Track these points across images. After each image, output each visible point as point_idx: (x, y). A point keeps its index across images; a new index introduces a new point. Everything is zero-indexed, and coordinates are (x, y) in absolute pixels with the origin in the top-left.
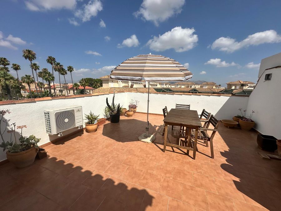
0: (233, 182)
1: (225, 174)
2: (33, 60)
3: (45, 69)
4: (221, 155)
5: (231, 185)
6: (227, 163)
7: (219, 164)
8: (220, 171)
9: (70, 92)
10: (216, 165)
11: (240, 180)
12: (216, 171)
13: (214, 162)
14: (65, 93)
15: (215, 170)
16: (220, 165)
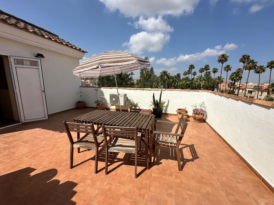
0: (35, 168)
1: (46, 167)
2: (224, 62)
3: (240, 69)
4: (70, 180)
5: (35, 165)
6: (54, 178)
7: (60, 170)
8: (52, 165)
9: (262, 94)
10: (60, 166)
11: (31, 175)
12: (54, 162)
13: (64, 166)
14: (255, 94)
15: (56, 162)
16: (58, 169)
